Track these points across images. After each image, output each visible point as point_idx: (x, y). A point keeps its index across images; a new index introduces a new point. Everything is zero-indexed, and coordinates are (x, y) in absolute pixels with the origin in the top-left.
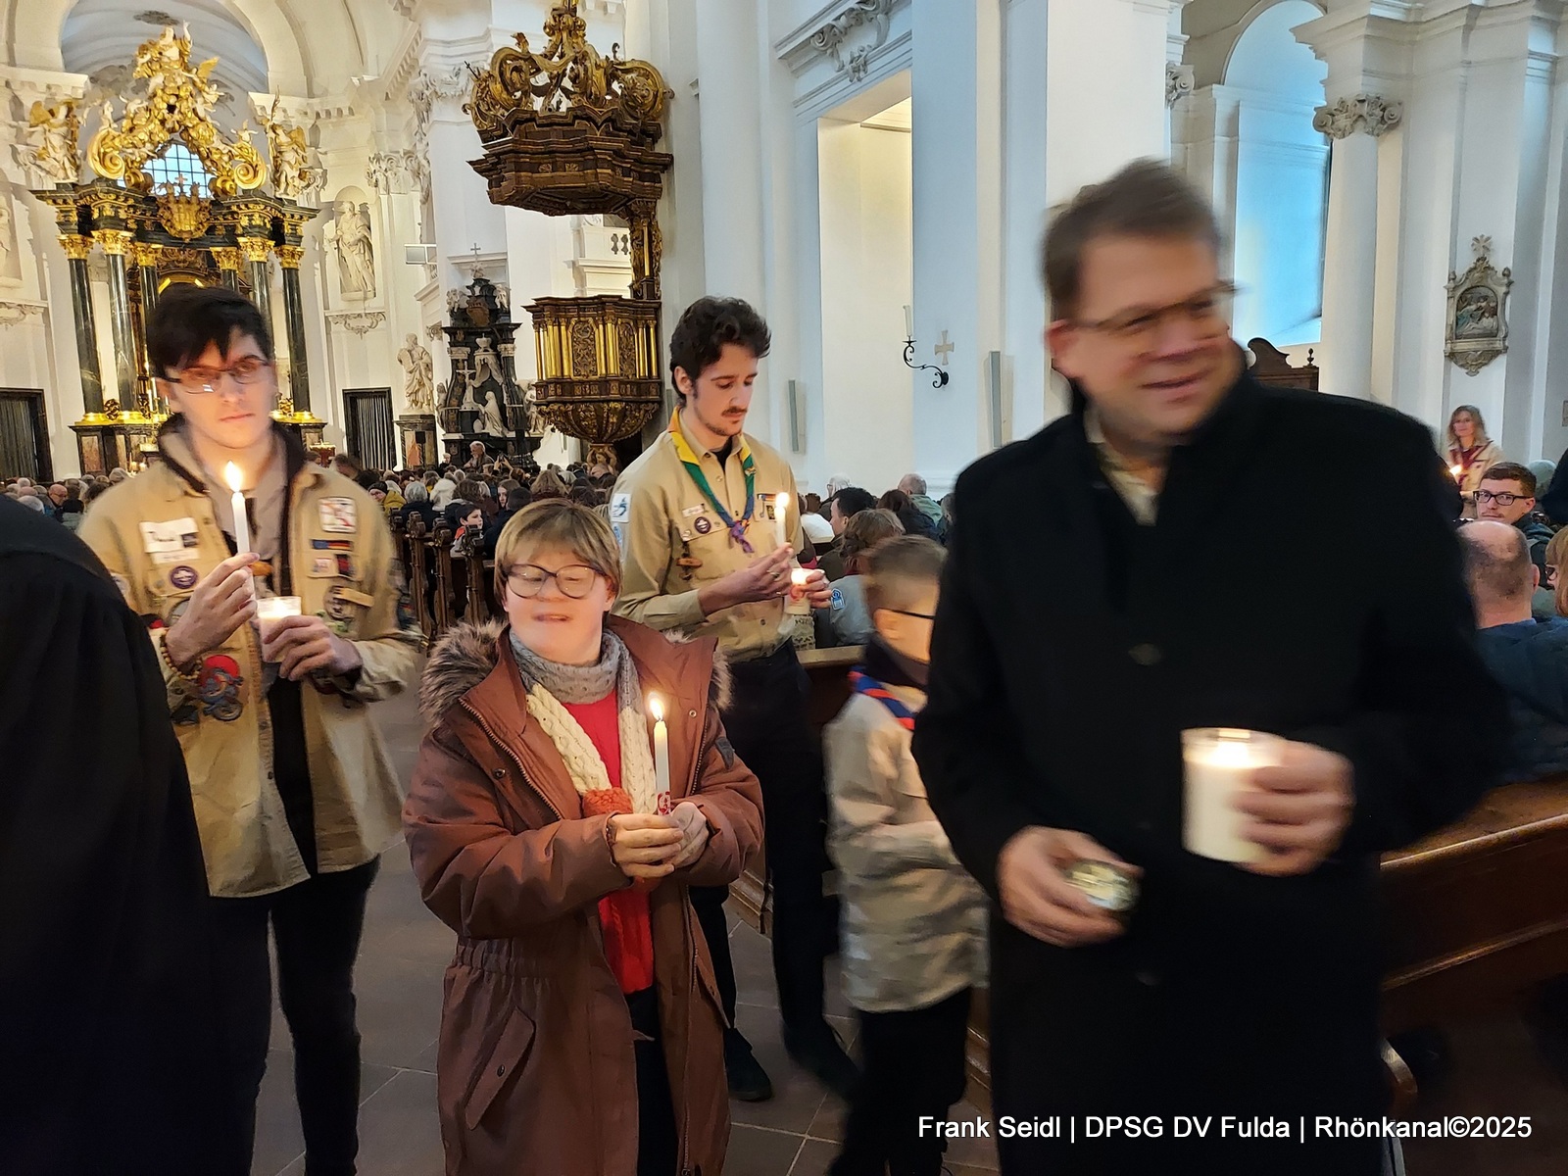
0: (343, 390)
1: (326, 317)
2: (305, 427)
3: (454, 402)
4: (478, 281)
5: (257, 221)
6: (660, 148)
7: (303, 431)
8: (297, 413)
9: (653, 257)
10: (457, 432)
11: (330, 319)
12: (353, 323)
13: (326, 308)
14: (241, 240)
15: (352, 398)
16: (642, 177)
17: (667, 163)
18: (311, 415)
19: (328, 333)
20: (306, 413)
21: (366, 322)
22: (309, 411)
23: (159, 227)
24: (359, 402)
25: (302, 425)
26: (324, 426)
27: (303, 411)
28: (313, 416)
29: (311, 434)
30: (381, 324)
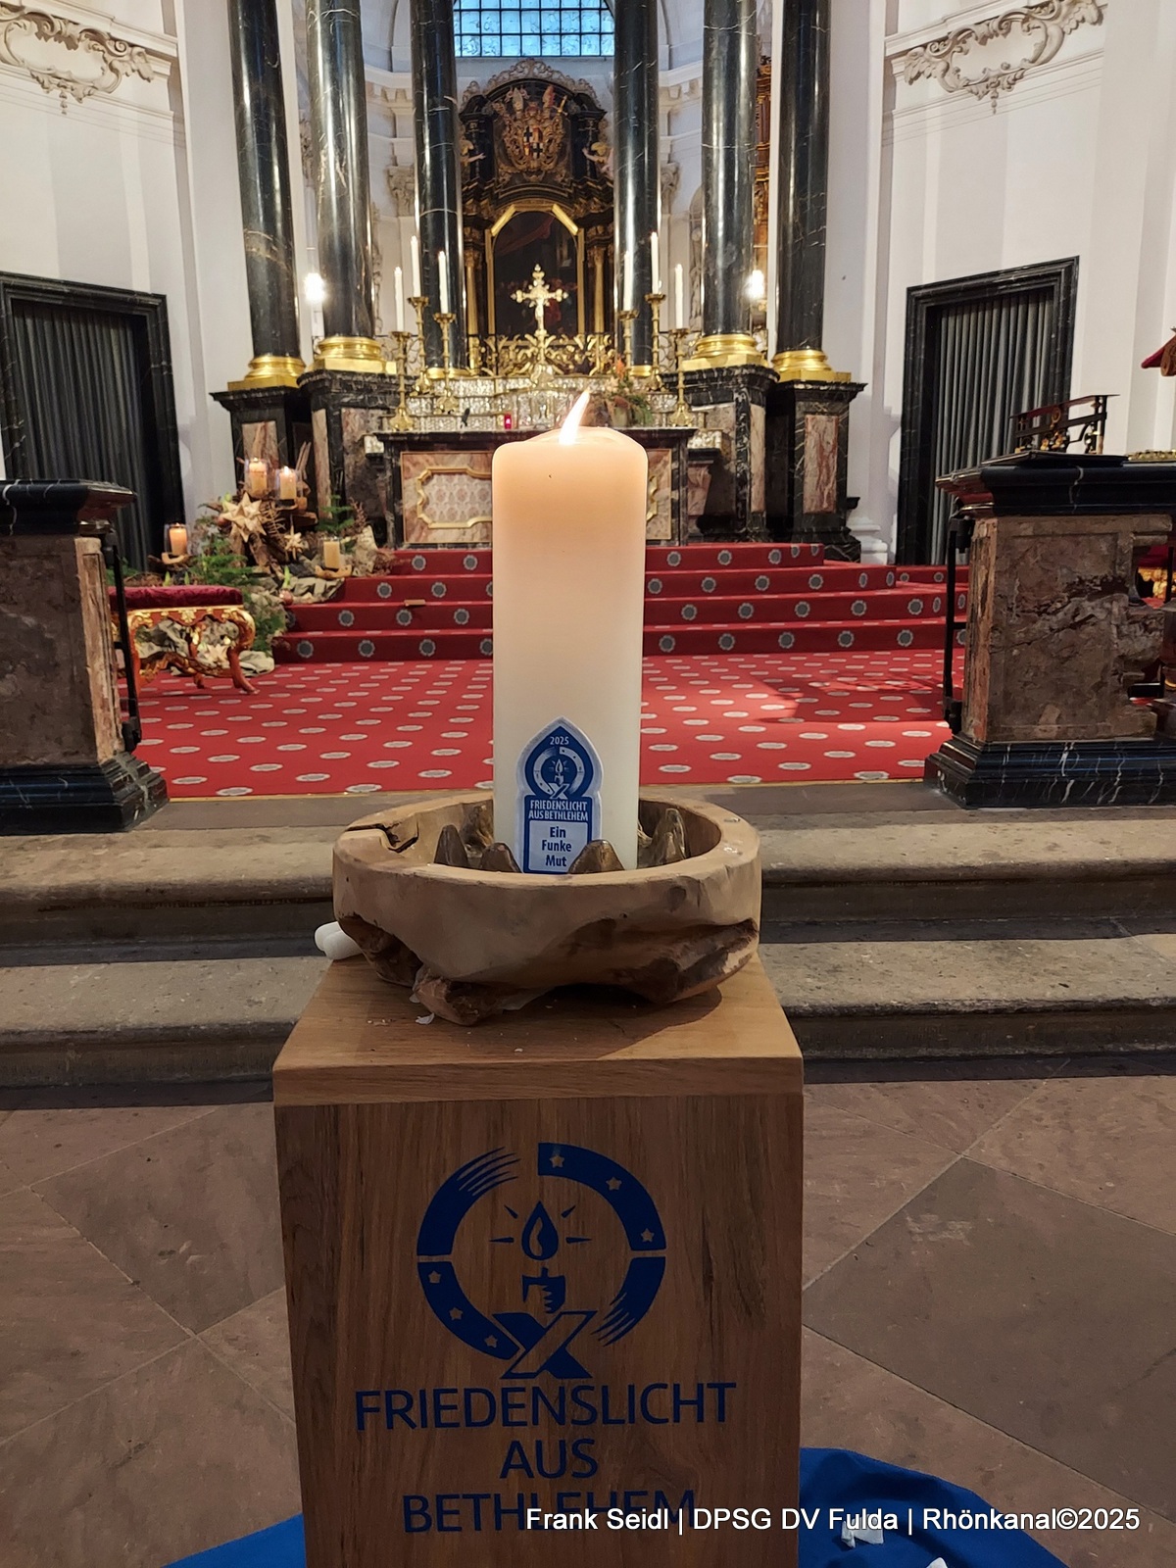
1: (888, 61)
2: (807, 395)
7: (801, 406)
8: (787, 354)
12: (973, 61)
13: (891, 27)
15: (931, 309)
18: (822, 359)
20: (810, 352)
21: (1021, 46)
22: (817, 345)
24: (950, 325)
25: (801, 387)
26: (853, 395)
27: (801, 348)
28: (827, 362)
29: (818, 417)
30: (1083, 38)
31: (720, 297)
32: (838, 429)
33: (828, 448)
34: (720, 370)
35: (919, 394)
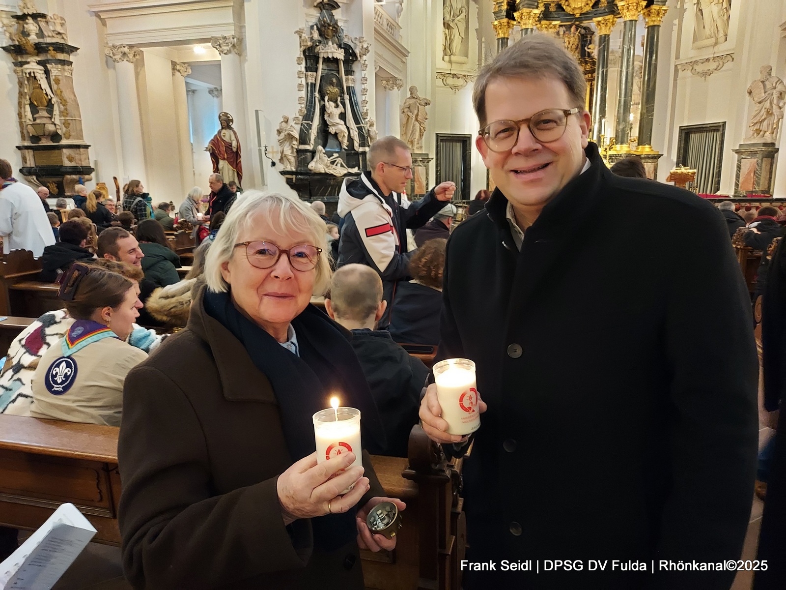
0: (680, 127)
1: (676, 66)
8: (640, 147)
11: (679, 67)
12: (699, 68)
13: (677, 58)
15: (686, 133)
19: (675, 80)
20: (647, 146)
21: (712, 65)
22: (650, 144)
23: (559, 8)
24: (692, 136)
25: (643, 156)
26: (659, 157)
27: (645, 145)
28: (652, 148)
29: (648, 163)
30: (729, 65)
31: (620, 135)
32: (655, 166)
33: (651, 172)
34: (618, 155)
35: (681, 156)
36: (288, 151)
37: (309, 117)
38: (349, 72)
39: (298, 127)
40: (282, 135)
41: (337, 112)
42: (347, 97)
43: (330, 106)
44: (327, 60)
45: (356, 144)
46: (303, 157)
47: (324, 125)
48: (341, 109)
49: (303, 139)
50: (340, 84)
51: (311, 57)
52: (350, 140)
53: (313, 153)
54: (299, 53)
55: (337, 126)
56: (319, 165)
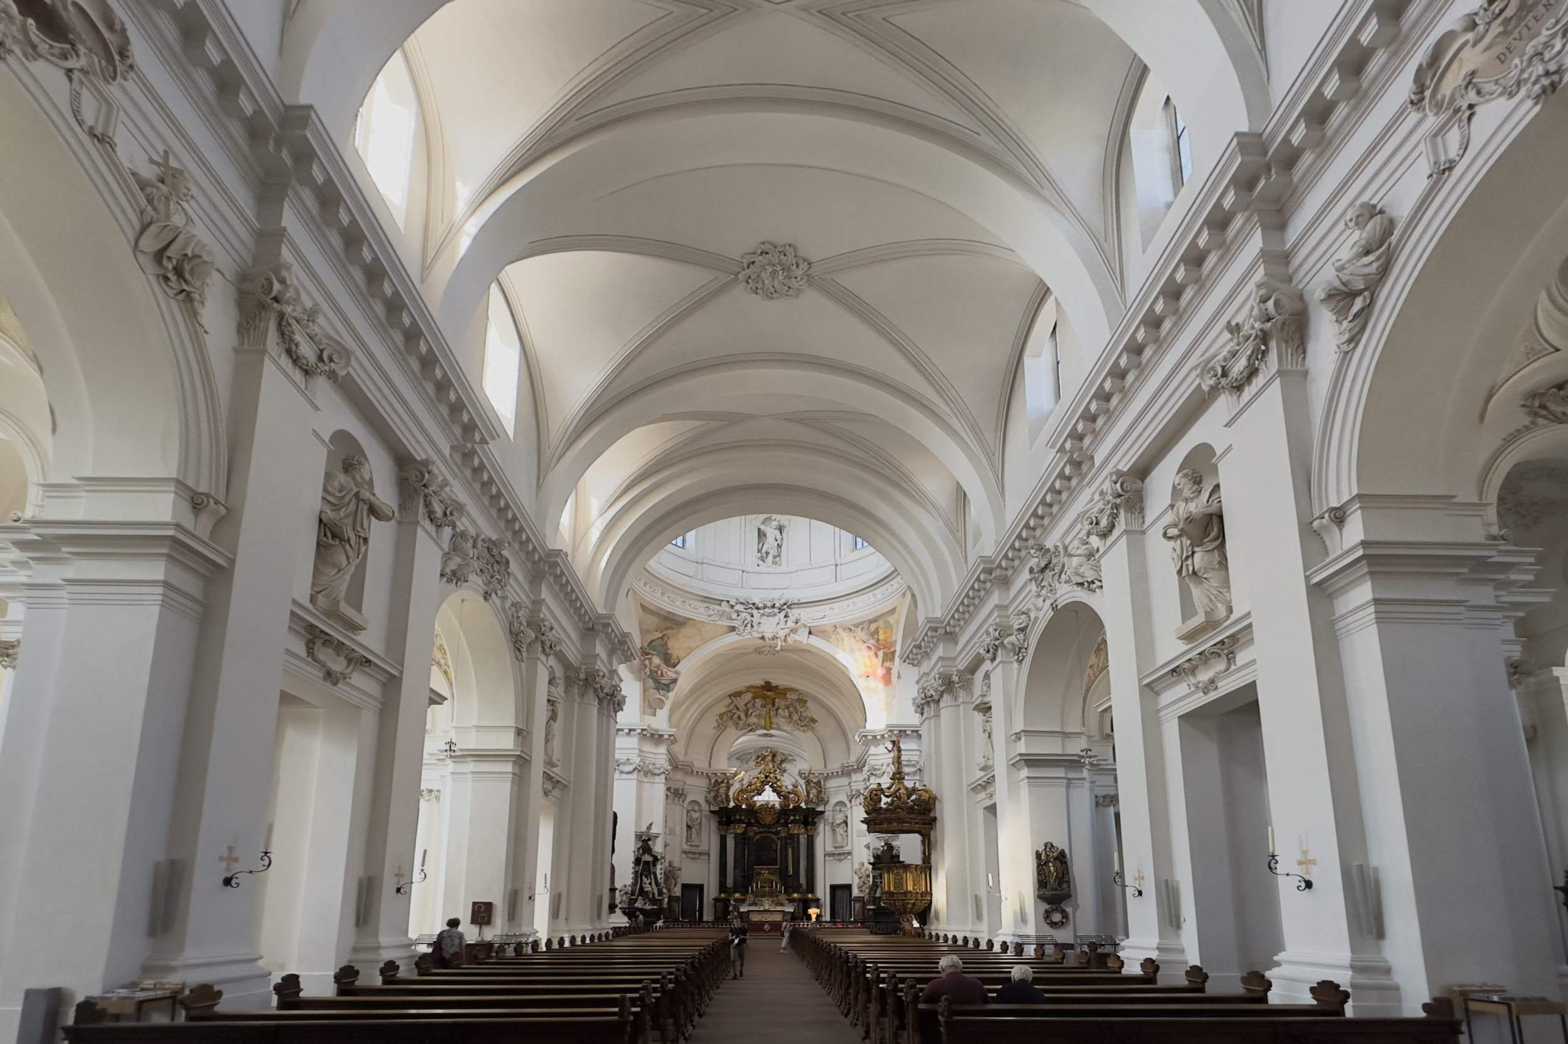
0: (830, 885)
1: (824, 854)
2: (810, 900)
3: (872, 893)
4: (886, 844)
5: (797, 817)
6: (932, 815)
7: (809, 902)
8: (807, 894)
9: (929, 849)
10: (873, 905)
11: (826, 855)
13: (825, 850)
14: (790, 826)
15: (834, 888)
16: (924, 824)
17: (935, 819)
18: (813, 895)
19: (824, 861)
20: (810, 894)
22: (813, 893)
23: (757, 821)
24: (837, 890)
26: (819, 900)
29: (813, 903)
30: (849, 857)
35: (832, 899)
36: (624, 898)
37: (634, 884)
38: (654, 865)
39: (630, 889)
40: (622, 892)
41: (648, 882)
42: (652, 876)
43: (645, 879)
44: (645, 862)
45: (656, 896)
46: (632, 902)
47: (641, 887)
48: (649, 880)
49: (633, 893)
50: (650, 870)
51: (637, 861)
52: (654, 894)
53: (636, 900)
54: (633, 859)
55: (647, 888)
56: (638, 905)
